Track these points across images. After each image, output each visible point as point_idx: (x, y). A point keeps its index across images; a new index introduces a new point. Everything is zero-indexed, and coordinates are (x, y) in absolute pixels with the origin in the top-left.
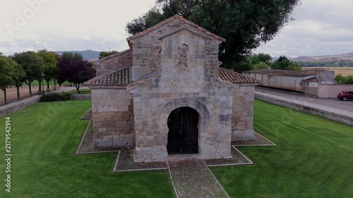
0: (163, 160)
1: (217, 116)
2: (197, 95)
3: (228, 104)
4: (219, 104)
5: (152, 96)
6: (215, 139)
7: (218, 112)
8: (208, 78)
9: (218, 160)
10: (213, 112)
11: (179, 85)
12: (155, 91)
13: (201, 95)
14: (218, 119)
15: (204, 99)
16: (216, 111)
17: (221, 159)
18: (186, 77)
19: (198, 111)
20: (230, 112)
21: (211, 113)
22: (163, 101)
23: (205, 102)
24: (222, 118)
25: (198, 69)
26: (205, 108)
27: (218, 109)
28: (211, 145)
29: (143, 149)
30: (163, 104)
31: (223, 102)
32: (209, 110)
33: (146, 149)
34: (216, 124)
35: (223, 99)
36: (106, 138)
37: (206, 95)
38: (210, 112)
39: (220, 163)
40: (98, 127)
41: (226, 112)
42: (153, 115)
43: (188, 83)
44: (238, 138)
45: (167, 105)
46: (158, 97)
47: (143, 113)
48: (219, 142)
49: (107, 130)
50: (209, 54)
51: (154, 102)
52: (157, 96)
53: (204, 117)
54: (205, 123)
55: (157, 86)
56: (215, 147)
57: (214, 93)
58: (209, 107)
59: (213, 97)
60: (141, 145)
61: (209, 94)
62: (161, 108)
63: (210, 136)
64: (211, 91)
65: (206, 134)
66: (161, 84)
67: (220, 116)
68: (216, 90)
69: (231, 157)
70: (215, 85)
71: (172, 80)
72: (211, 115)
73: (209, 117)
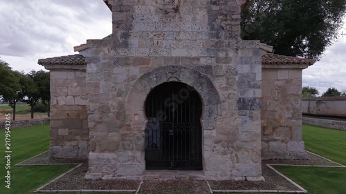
0: (134, 178)
1: (234, 101)
2: (195, 62)
3: (254, 80)
4: (237, 78)
5: (117, 62)
6: (230, 143)
7: (236, 93)
8: (215, 32)
9: (237, 182)
10: (226, 93)
11: (165, 43)
12: (122, 53)
13: (203, 62)
14: (235, 106)
15: (208, 68)
16: (230, 91)
17: (242, 182)
18: (177, 29)
19: (198, 90)
20: (259, 93)
21: (222, 94)
22: (136, 71)
23: (211, 74)
24: (243, 105)
25: (198, 17)
26: (211, 85)
27: (236, 87)
28: (224, 153)
29: (101, 155)
30: (135, 76)
31: (242, 75)
32: (218, 90)
33: (106, 155)
34: (232, 115)
35: (245, 69)
36: (68, 145)
37: (212, 62)
38: (220, 92)
39: (240, 188)
40: (57, 128)
41: (250, 94)
42: (119, 94)
43: (180, 40)
44: (277, 154)
45: (142, 78)
46: (127, 64)
47: (101, 91)
48: (239, 148)
49: (70, 133)
50: (226, 20)
51: (120, 73)
52: (125, 62)
53: (210, 102)
54: (211, 113)
55: (126, 45)
56: (232, 158)
57: (227, 60)
58: (219, 84)
59: (224, 66)
60: (97, 148)
61: (218, 60)
62: (133, 83)
63: (221, 137)
64: (222, 55)
65: (214, 133)
66: (134, 41)
67: (239, 101)
68: (231, 54)
69: (262, 178)
70: (229, 45)
71: (151, 36)
72: (222, 98)
73: (218, 102)
